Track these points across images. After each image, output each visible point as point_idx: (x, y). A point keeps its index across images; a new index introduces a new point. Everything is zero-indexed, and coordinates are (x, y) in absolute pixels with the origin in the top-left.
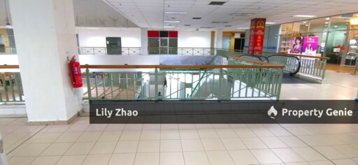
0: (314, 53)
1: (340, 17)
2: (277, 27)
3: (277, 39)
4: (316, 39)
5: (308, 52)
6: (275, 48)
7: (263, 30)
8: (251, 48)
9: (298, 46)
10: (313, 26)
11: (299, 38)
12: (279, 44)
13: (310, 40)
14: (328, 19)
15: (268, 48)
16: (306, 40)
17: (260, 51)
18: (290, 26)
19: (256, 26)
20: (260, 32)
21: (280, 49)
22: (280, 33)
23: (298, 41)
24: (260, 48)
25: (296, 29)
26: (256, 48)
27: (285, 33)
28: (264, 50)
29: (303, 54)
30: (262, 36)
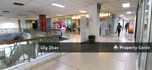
0: (64, 28)
1: (69, 16)
2: (50, 19)
3: (51, 24)
4: (64, 24)
5: (63, 28)
6: (51, 27)
7: (45, 20)
8: (41, 28)
9: (59, 26)
10: (62, 19)
11: (59, 23)
12: (52, 25)
13: (62, 24)
14: (66, 17)
15: (48, 27)
16: (61, 24)
17: (46, 29)
18: (55, 18)
19: (42, 18)
20: (44, 21)
21: (53, 27)
22: (52, 21)
23: (59, 24)
24: (45, 27)
25: (57, 20)
26: (43, 28)
27: (53, 21)
28: (47, 28)
29: (61, 29)
30: (45, 22)
